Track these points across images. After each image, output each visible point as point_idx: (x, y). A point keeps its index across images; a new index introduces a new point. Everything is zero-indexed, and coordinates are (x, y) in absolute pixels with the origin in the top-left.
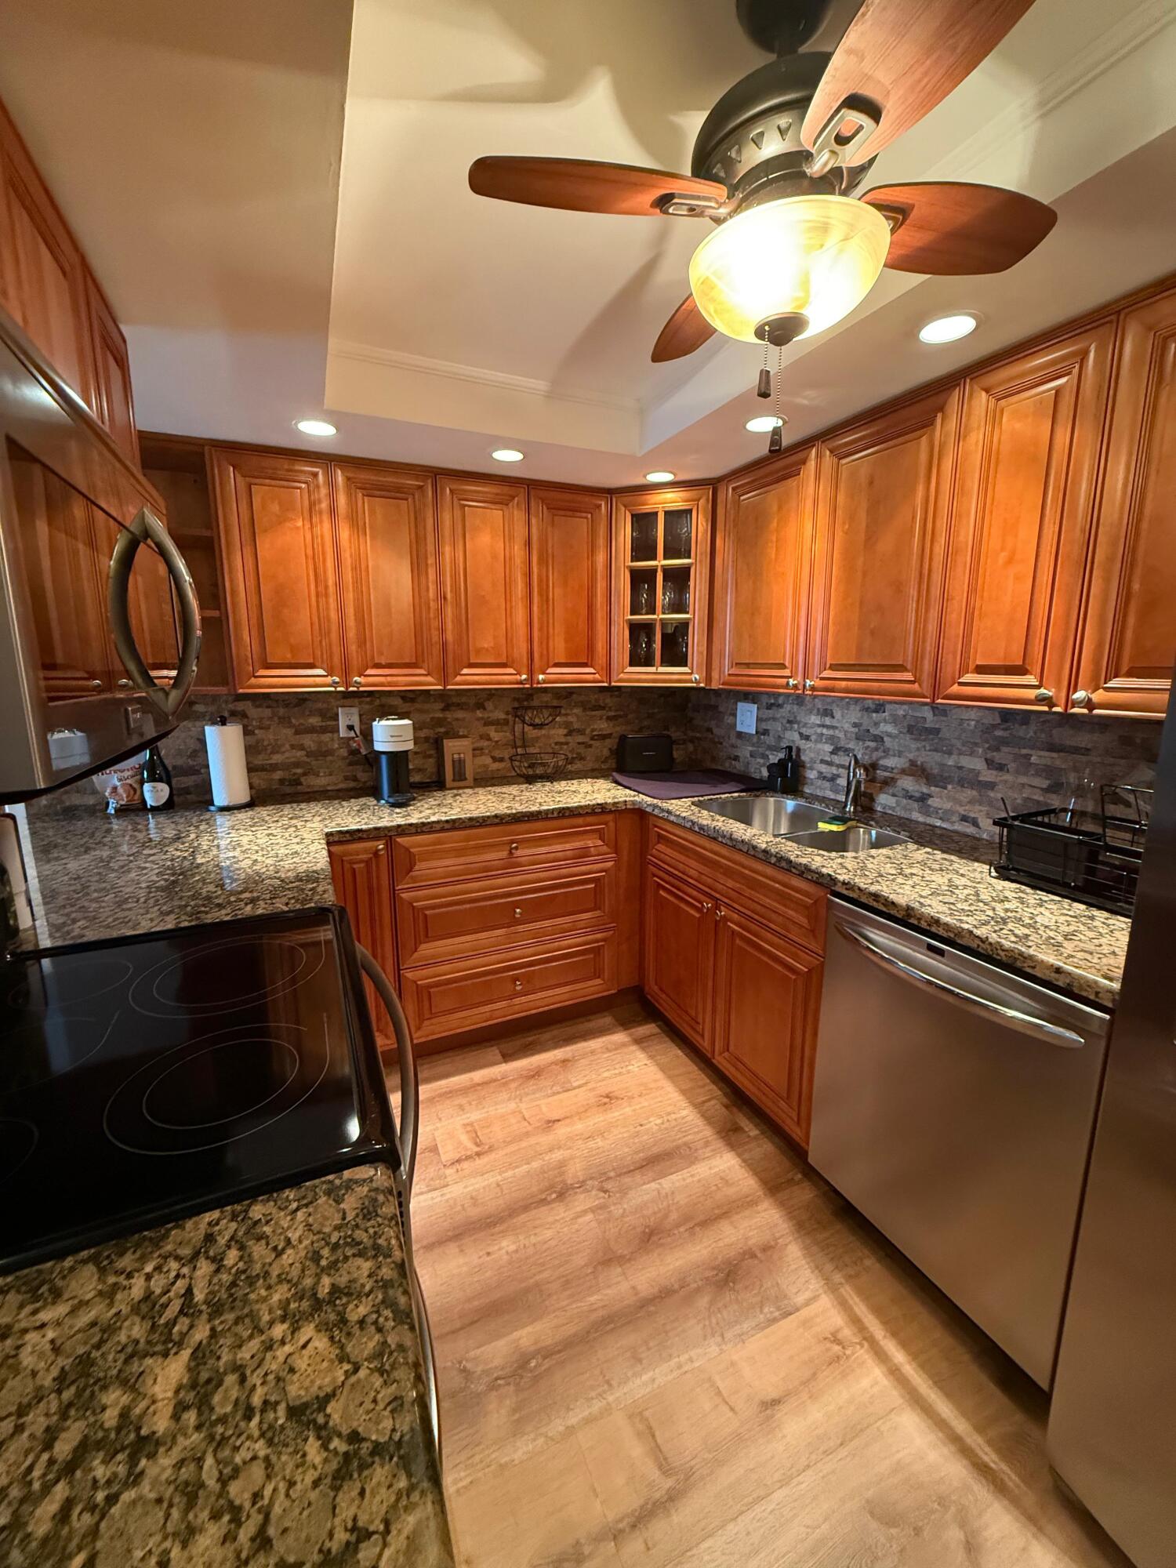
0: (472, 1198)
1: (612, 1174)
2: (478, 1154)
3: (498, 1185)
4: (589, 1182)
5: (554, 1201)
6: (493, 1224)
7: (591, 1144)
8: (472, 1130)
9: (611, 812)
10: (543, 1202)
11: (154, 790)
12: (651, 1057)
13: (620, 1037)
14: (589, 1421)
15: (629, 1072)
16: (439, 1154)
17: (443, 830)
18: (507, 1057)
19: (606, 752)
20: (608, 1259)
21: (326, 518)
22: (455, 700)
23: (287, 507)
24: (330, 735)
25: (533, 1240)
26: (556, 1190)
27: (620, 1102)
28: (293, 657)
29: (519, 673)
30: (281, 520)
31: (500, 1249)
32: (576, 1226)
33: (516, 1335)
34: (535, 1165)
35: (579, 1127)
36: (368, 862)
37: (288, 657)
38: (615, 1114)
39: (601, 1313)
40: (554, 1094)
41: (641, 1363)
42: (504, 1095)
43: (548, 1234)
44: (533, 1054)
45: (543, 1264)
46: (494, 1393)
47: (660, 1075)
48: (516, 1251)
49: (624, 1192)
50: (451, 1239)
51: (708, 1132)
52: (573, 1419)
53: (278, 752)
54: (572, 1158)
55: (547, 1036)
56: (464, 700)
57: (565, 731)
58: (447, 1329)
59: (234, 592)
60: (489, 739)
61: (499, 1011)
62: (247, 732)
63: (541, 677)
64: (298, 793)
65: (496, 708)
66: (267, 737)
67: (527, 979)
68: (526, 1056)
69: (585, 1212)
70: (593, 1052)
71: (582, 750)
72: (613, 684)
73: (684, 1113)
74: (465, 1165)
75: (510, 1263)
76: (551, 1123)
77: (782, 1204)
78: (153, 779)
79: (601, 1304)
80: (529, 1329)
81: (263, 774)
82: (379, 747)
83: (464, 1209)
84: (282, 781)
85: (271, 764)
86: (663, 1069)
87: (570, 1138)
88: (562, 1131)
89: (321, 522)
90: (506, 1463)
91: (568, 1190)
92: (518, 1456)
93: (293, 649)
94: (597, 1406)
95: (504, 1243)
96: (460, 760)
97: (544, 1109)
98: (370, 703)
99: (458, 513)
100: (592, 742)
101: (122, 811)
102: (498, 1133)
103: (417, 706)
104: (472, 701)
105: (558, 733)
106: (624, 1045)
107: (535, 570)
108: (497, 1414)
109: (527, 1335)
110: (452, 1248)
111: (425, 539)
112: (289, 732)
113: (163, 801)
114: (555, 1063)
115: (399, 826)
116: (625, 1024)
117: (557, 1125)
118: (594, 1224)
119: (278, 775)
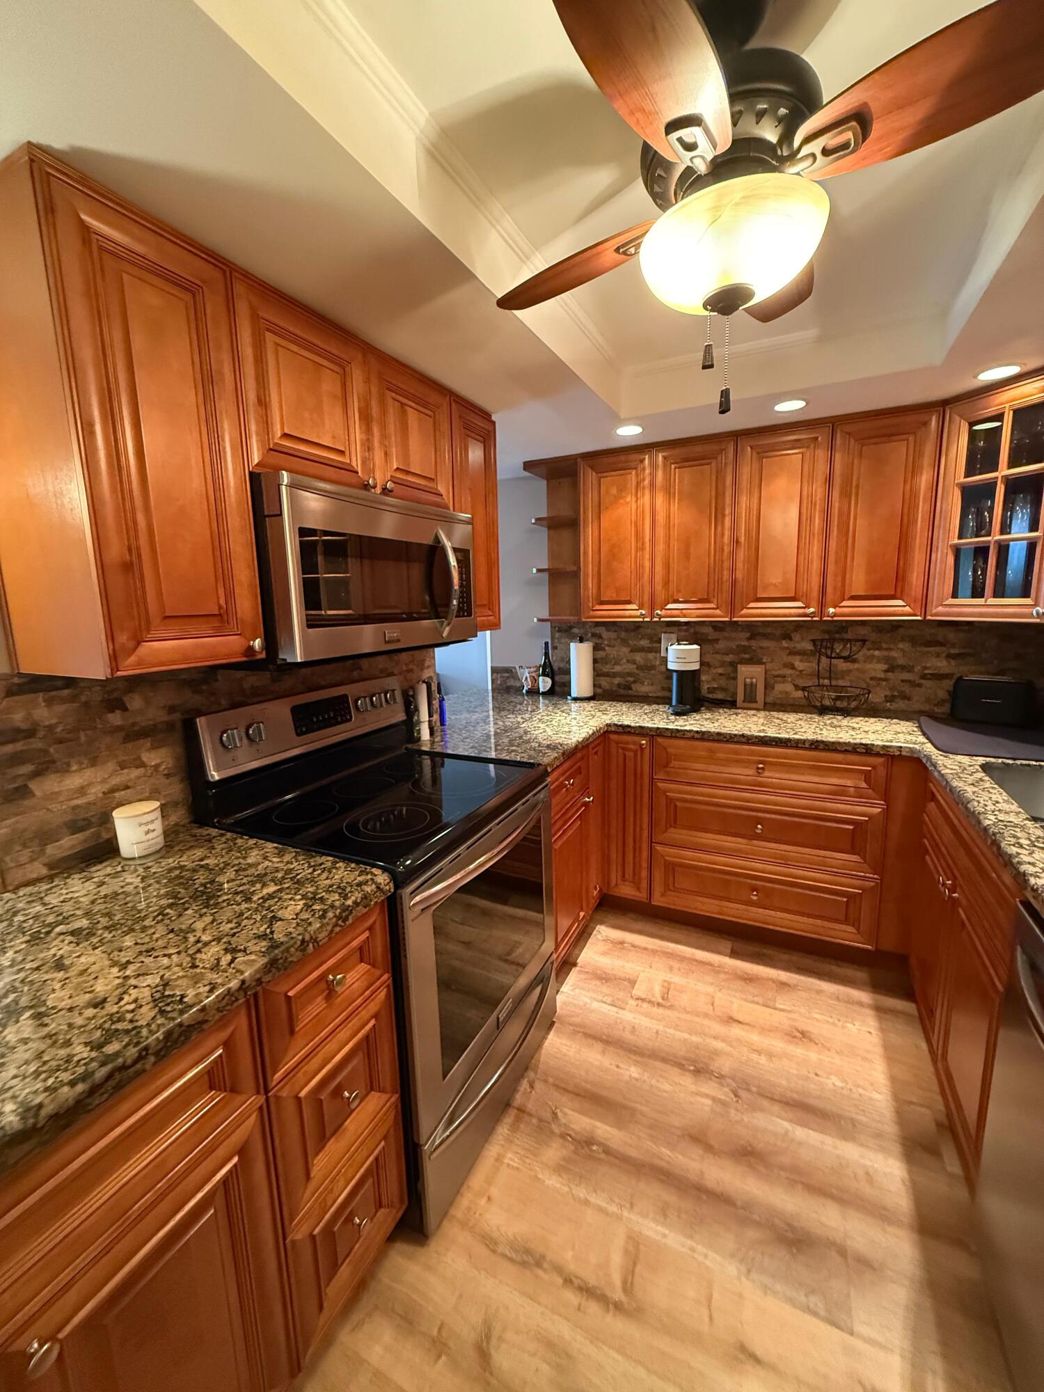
0: (634, 1027)
1: (754, 1089)
2: (659, 1005)
3: (657, 1032)
4: (730, 1081)
5: (690, 1071)
6: (635, 1053)
7: (755, 1056)
8: (667, 988)
9: (878, 755)
10: (681, 1066)
11: (544, 681)
12: (882, 1030)
13: (864, 996)
14: (601, 1210)
15: (843, 1027)
16: (633, 988)
17: (693, 738)
18: (734, 954)
19: (942, 694)
20: (698, 1138)
21: (647, 492)
22: (761, 630)
23: (622, 489)
24: (653, 654)
25: (654, 1082)
26: (699, 1068)
27: (812, 1044)
28: (617, 596)
29: (807, 607)
30: (617, 498)
31: (627, 1070)
32: (692, 1100)
33: (598, 1124)
34: (695, 1039)
35: (755, 1038)
36: (635, 752)
37: (615, 597)
38: (798, 1051)
39: (663, 1164)
40: (753, 1002)
41: (665, 1219)
42: (709, 979)
43: (666, 1086)
44: (758, 964)
45: (647, 1101)
46: (561, 1140)
47: (879, 1050)
48: (637, 1080)
49: (753, 1108)
50: (602, 1040)
51: (891, 1128)
52: (593, 1199)
53: (618, 664)
54: (729, 1055)
55: (786, 957)
56: (769, 630)
57: (885, 667)
58: (563, 1085)
59: (586, 553)
60: (793, 667)
61: (734, 912)
62: (596, 648)
63: (832, 610)
64: (630, 696)
65: (803, 639)
66: (612, 652)
67: (768, 893)
68: (752, 962)
69: (707, 1096)
70: (819, 992)
71: (906, 689)
72: (929, 618)
73: (878, 1096)
74: (645, 1005)
75: (627, 1082)
76: (731, 1020)
77: (925, 1251)
78: (544, 674)
79: (667, 1158)
80: (608, 1128)
81: (608, 679)
82: (671, 666)
83: (623, 1030)
84: (619, 685)
85: (613, 673)
86: (887, 1047)
87: (739, 1040)
88: (736, 1031)
89: (643, 494)
90: (539, 1179)
91: (707, 1072)
92: (548, 1182)
93: (618, 590)
94: (613, 1208)
95: (633, 1069)
96: (752, 684)
97: (735, 1006)
98: (686, 631)
99: (756, 466)
100: (922, 681)
101: (529, 692)
102: (684, 1000)
103: (726, 634)
104: (778, 632)
105: (877, 669)
106: (861, 1004)
107: (836, 505)
108: (554, 1152)
109: (604, 1130)
110: (599, 1046)
111: (724, 493)
112: (625, 650)
113: (547, 689)
114: (773, 981)
115: (658, 728)
116: (876, 986)
117: (735, 1025)
118: (707, 1108)
119: (617, 681)
